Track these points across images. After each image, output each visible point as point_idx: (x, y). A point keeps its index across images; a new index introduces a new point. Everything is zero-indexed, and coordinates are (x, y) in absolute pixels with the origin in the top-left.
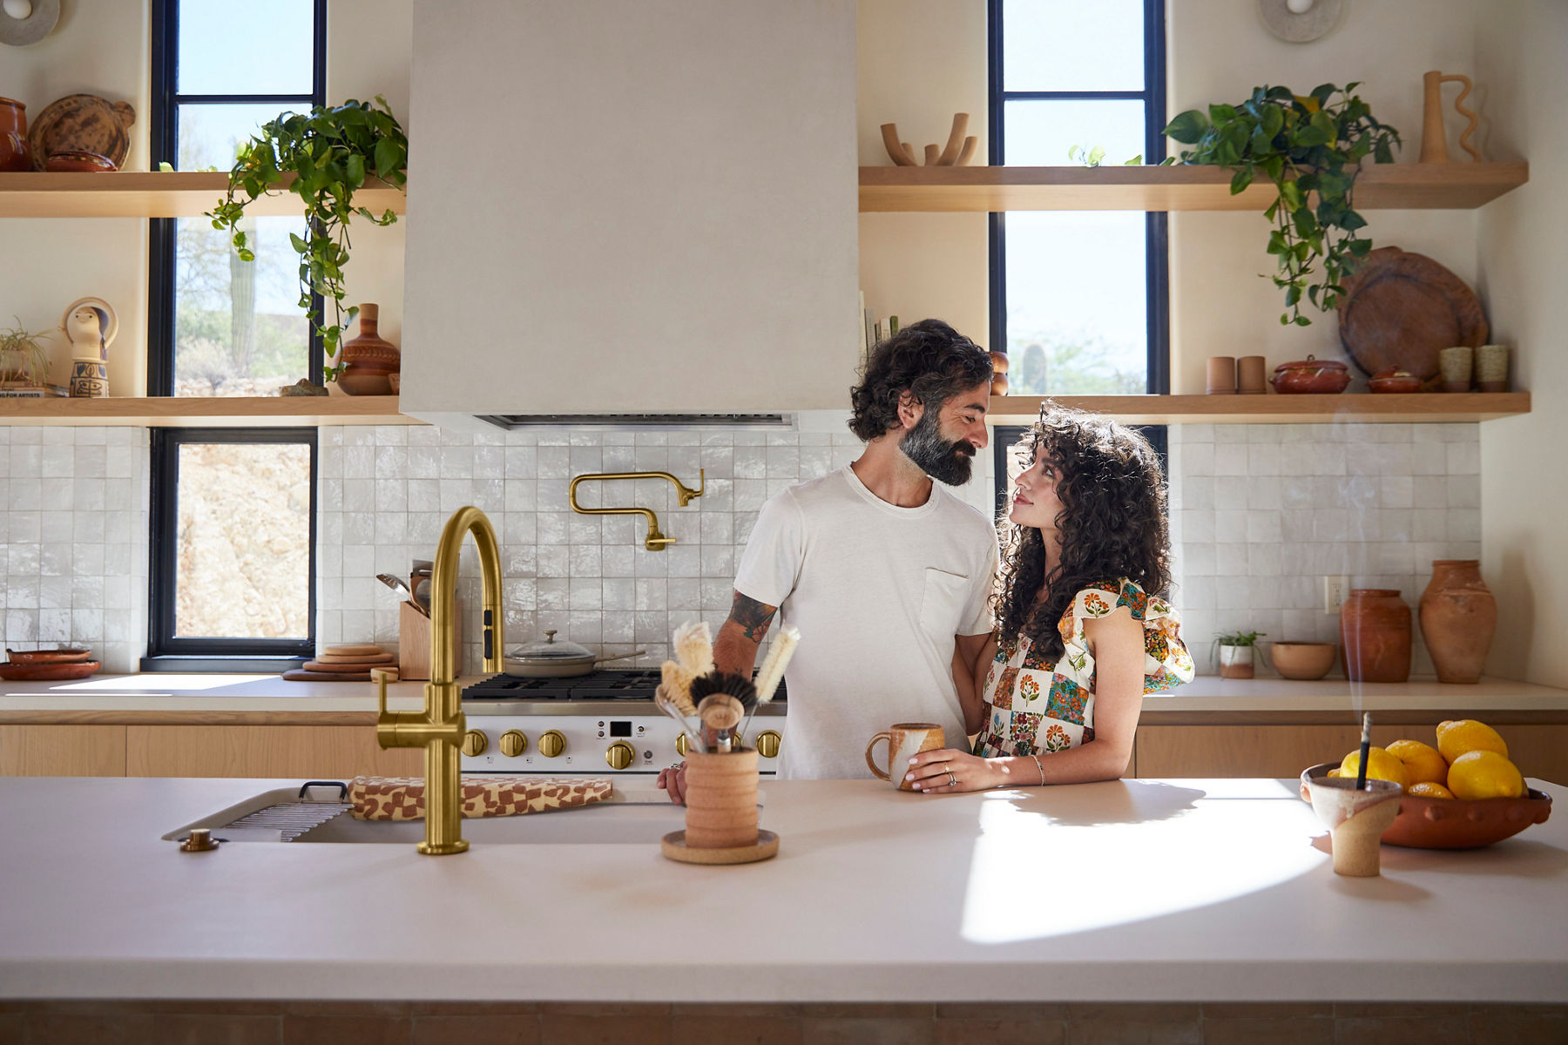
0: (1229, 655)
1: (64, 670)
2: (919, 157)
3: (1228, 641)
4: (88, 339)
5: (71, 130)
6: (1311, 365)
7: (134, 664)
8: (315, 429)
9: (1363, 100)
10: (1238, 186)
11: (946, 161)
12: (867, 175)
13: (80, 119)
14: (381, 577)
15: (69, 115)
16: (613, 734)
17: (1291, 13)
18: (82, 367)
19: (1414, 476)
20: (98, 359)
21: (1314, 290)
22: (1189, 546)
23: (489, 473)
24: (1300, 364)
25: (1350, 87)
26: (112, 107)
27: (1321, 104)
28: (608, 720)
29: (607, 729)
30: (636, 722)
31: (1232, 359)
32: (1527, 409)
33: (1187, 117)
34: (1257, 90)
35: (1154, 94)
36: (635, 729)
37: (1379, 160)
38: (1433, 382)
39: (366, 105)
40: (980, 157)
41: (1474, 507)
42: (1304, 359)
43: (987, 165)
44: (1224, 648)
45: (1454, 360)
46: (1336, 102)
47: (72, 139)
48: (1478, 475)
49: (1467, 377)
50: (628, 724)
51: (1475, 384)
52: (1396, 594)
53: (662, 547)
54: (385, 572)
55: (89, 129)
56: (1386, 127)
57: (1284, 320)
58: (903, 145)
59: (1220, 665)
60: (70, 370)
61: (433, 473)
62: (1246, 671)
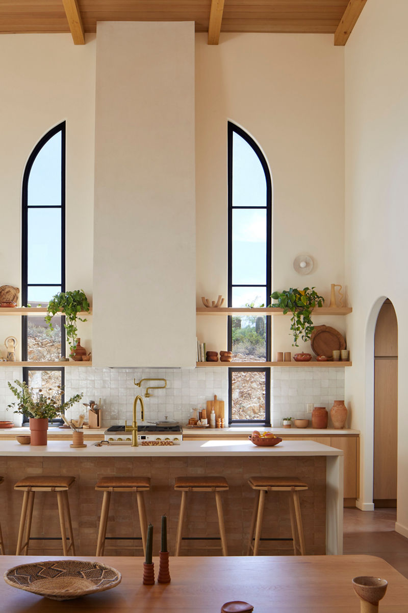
0: (285, 423)
1: (8, 426)
2: (211, 304)
3: (285, 419)
4: (11, 347)
5: (4, 294)
6: (303, 354)
7: (21, 425)
8: (64, 368)
9: (316, 291)
10: (285, 313)
11: (216, 306)
12: (198, 309)
13: (6, 291)
14: (84, 404)
15: (3, 290)
16: (142, 439)
17: (301, 267)
18: (10, 354)
19: (329, 380)
20: (13, 352)
21: (303, 336)
22: (274, 396)
23: (107, 379)
24: (300, 354)
25: (312, 288)
26: (14, 289)
27: (305, 292)
28: (140, 436)
29: (140, 438)
30: (147, 436)
31: (282, 353)
32: (351, 365)
33: (276, 293)
34: (291, 289)
35: (268, 286)
36: (146, 438)
37: (319, 307)
38: (330, 359)
39: (79, 291)
40: (226, 304)
41: (343, 387)
42: (301, 353)
43: (227, 307)
44: (285, 421)
45: (335, 353)
46: (309, 292)
47: (4, 296)
48: (344, 380)
49: (338, 357)
50: (145, 437)
51: (340, 359)
52: (325, 408)
53: (149, 397)
54: (85, 403)
55: (8, 294)
56: (321, 297)
57: (293, 345)
58: (207, 300)
59: (283, 425)
60: (6, 355)
61: (93, 379)
62: (289, 426)
